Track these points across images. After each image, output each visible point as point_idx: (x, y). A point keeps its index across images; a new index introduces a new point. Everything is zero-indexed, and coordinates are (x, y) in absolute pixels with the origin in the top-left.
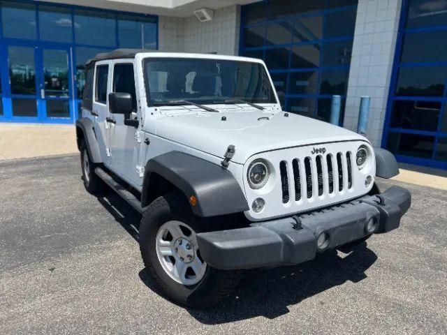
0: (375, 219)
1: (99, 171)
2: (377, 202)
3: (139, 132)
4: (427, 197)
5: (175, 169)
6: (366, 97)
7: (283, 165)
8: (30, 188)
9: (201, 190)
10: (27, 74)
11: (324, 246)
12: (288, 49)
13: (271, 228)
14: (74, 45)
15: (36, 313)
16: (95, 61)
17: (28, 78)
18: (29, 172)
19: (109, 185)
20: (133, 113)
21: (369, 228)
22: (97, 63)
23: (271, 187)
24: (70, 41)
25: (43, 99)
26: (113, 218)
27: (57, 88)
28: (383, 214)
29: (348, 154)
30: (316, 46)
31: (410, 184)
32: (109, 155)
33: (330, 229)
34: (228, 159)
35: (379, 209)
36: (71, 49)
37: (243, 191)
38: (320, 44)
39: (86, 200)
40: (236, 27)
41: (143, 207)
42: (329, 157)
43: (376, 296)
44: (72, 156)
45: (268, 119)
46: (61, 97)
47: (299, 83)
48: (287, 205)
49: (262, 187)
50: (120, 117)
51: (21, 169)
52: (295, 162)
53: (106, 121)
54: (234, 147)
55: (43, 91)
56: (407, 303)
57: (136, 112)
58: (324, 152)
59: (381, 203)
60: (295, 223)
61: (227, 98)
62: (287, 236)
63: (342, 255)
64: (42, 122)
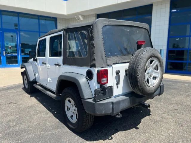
6: (163, 49)
25: (5, 56)
36: (18, 32)
55: (4, 52)
64: (4, 67)
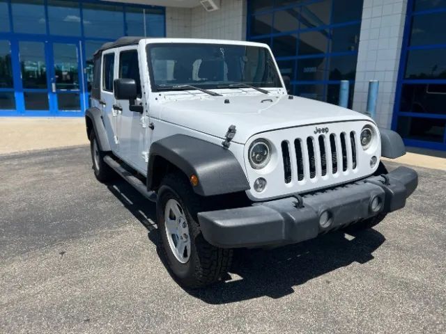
0: (379, 199)
1: (108, 159)
2: (382, 182)
3: (144, 117)
4: (437, 179)
5: (176, 151)
6: (375, 81)
7: (285, 145)
8: (43, 177)
9: (202, 170)
10: (39, 70)
11: (327, 225)
12: (296, 36)
13: (273, 208)
14: (83, 39)
15: (46, 294)
16: (102, 50)
17: (40, 73)
18: (41, 163)
19: (117, 171)
20: (138, 99)
21: (373, 207)
22: (104, 53)
23: (273, 166)
24: (79, 35)
25: (54, 93)
26: (122, 205)
27: (67, 81)
28: (388, 194)
29: (352, 134)
30: (324, 32)
31: (421, 168)
32: (117, 143)
33: (334, 208)
34: (229, 140)
35: (384, 188)
36: (80, 42)
37: (245, 172)
38: (328, 31)
39: (97, 188)
40: (243, 15)
41: (148, 191)
42: (332, 137)
43: (383, 275)
44: (83, 147)
45: (272, 101)
46: (72, 90)
47: (307, 70)
48: (290, 185)
49: (264, 167)
50: (125, 104)
51: (33, 160)
52: (297, 142)
53: (113, 109)
54: (235, 127)
55: (54, 85)
56: (414, 282)
57: (141, 97)
58: (327, 132)
59: (386, 182)
60: (297, 202)
61: (232, 82)
62: (289, 214)
63: (349, 237)
64: (54, 116)
